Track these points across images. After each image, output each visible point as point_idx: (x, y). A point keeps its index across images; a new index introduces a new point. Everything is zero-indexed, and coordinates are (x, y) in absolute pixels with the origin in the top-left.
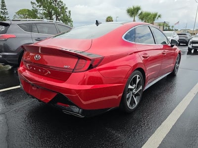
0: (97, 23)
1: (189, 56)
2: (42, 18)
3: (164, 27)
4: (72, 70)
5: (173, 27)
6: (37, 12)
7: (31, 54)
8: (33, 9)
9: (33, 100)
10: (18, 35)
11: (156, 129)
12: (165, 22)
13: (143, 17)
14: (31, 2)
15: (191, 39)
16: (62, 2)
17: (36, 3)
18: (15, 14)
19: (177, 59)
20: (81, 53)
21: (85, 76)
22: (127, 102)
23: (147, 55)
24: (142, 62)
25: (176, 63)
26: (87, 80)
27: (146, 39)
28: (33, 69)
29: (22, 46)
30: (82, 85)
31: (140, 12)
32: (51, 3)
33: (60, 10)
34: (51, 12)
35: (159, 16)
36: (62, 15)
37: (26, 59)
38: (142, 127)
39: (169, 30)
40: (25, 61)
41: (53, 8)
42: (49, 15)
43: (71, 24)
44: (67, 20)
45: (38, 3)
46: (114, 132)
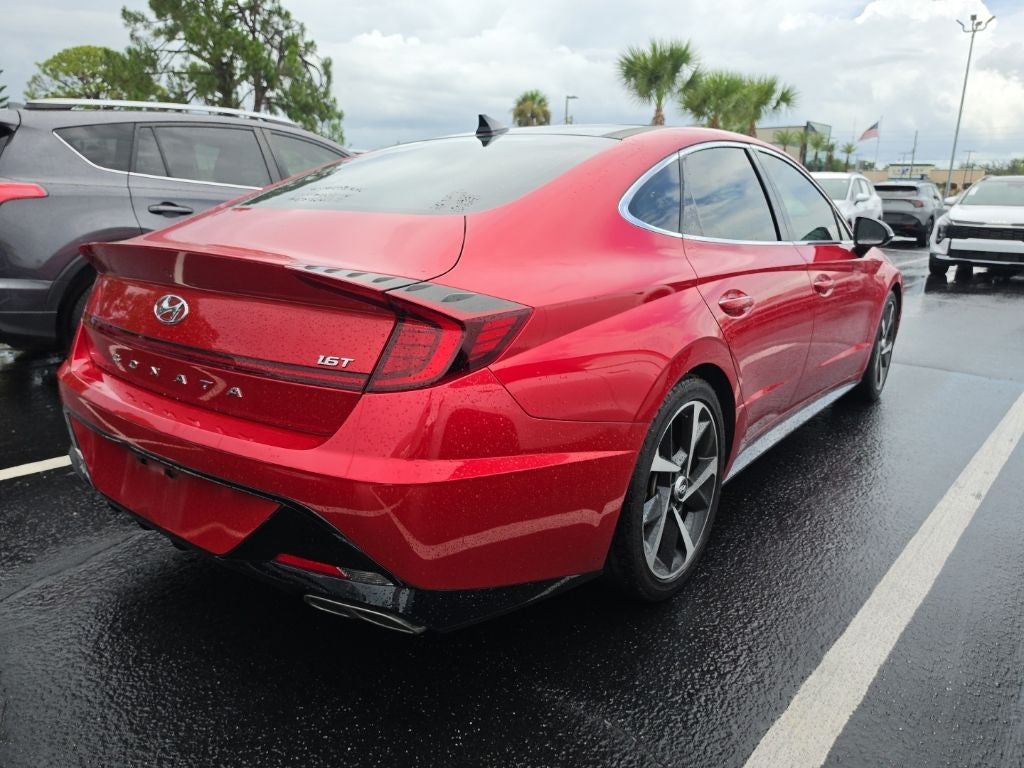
0: (485, 131)
1: (935, 298)
2: (181, 98)
3: (804, 148)
4: (363, 381)
5: (849, 150)
6: (153, 63)
7: (133, 290)
8: (133, 45)
9: (140, 534)
10: (59, 184)
11: (796, 687)
12: (808, 127)
13: (705, 101)
14: (126, 14)
15: (941, 212)
16: (287, 15)
17: (151, 15)
18: (37, 71)
19: (885, 317)
20: (409, 287)
21: (428, 411)
22: (646, 544)
23: (743, 300)
24: (714, 333)
25: (880, 336)
26: (439, 431)
27: (724, 215)
28: (144, 370)
29: (87, 250)
30: (411, 457)
31: (686, 72)
32: (227, 20)
33: (275, 56)
34: (230, 65)
35: (785, 98)
36: (287, 83)
37: (106, 313)
38: (722, 676)
39: (832, 166)
40: (101, 329)
41: (241, 47)
42: (217, 82)
43: (335, 128)
44: (310, 106)
45: (160, 15)
46: (578, 707)
